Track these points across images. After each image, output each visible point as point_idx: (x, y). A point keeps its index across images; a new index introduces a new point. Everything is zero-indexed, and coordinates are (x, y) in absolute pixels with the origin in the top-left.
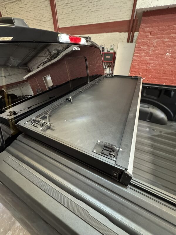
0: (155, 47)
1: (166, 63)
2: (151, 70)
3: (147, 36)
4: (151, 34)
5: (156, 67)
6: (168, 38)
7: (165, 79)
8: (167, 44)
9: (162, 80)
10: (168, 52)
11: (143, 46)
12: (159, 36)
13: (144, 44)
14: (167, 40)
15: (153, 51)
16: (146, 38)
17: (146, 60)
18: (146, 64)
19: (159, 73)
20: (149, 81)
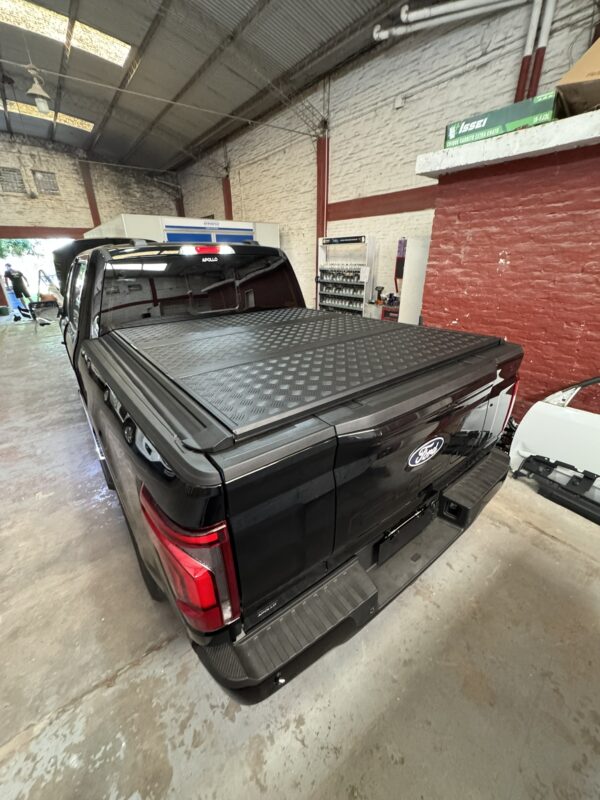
0: (470, 245)
1: (502, 282)
2: (469, 300)
3: (450, 223)
4: (459, 218)
5: (478, 292)
6: (497, 225)
7: (505, 324)
8: (497, 238)
9: (498, 327)
10: (503, 257)
11: (446, 244)
12: (476, 221)
13: (447, 239)
14: (494, 229)
15: (469, 254)
16: (449, 228)
17: (454, 277)
18: (455, 285)
19: (487, 309)
20: (466, 328)
